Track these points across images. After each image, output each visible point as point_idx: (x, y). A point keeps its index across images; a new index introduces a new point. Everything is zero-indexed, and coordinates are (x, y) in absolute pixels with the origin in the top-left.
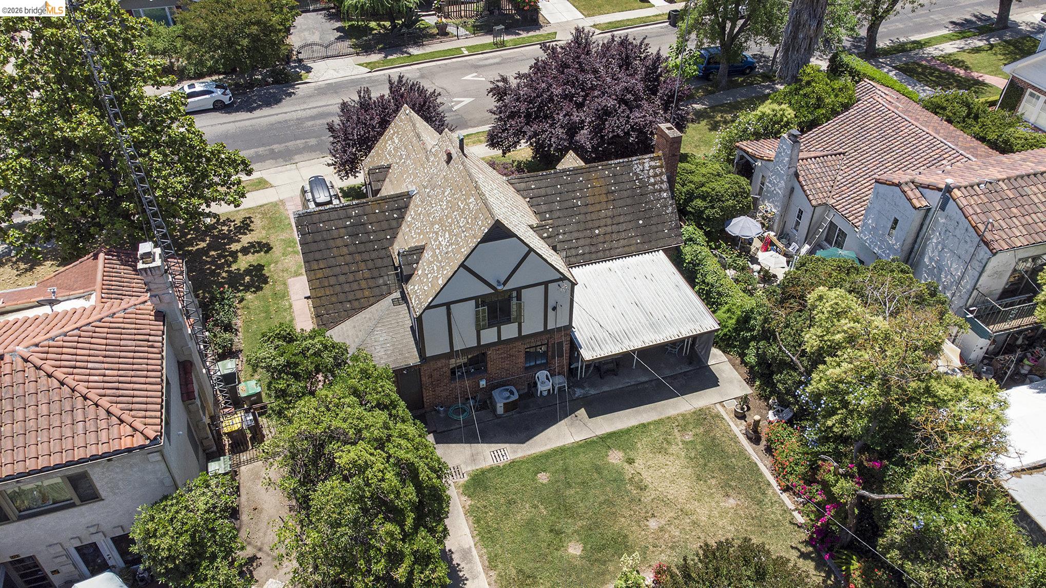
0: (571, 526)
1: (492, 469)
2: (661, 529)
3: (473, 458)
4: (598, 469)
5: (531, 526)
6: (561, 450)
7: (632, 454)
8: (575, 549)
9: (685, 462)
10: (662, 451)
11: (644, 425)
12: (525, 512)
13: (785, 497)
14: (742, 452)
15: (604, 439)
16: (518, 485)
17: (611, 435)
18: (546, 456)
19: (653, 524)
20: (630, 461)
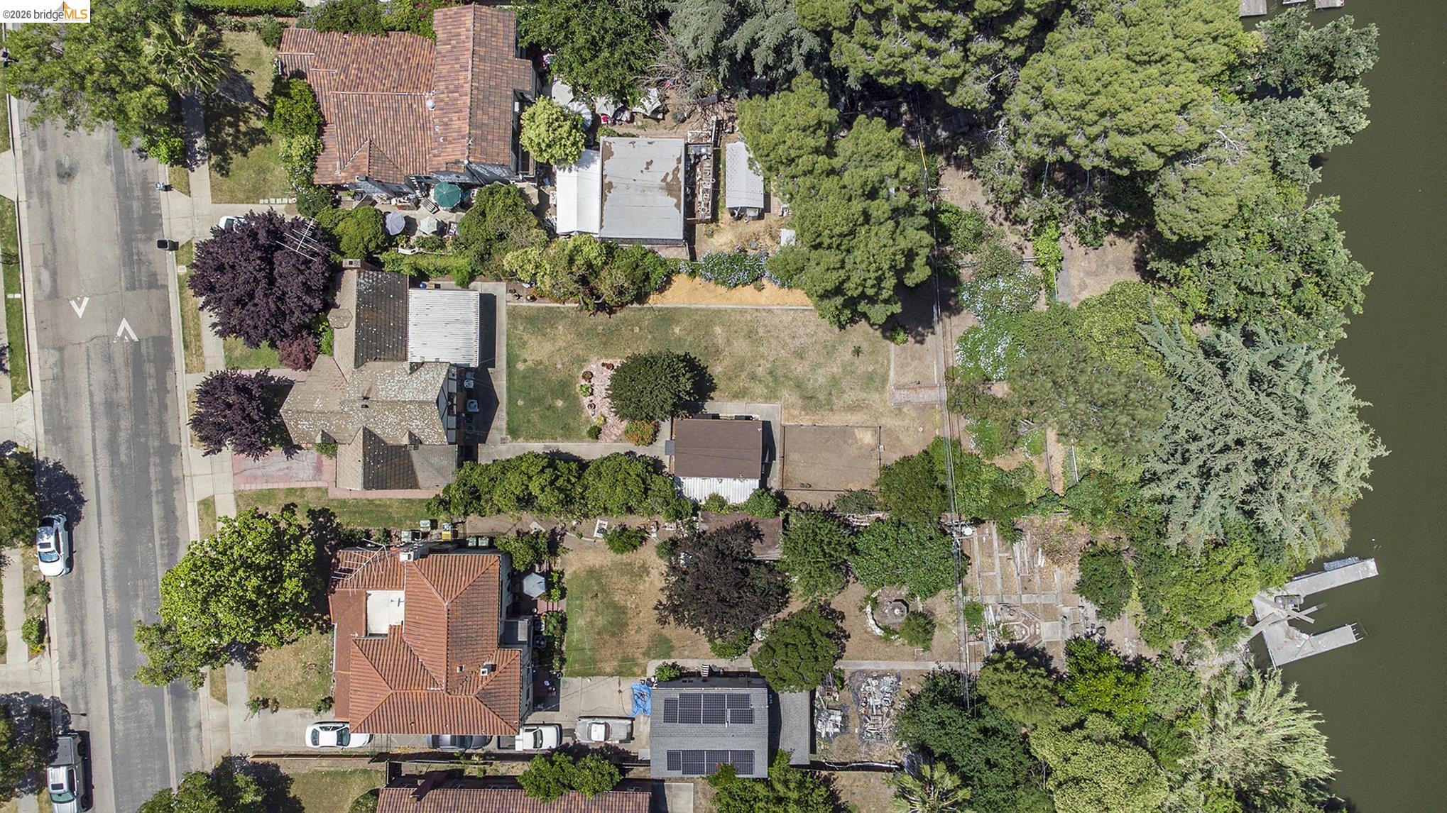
0: (549, 401)
1: (508, 424)
2: (563, 364)
3: (499, 430)
4: (524, 377)
5: (542, 417)
6: (508, 389)
7: (521, 358)
8: (560, 403)
9: (533, 337)
10: (525, 343)
11: (508, 345)
12: (535, 417)
13: (567, 305)
14: (539, 309)
15: (509, 366)
16: (521, 416)
17: (508, 363)
18: (510, 398)
19: (559, 366)
20: (525, 361)
